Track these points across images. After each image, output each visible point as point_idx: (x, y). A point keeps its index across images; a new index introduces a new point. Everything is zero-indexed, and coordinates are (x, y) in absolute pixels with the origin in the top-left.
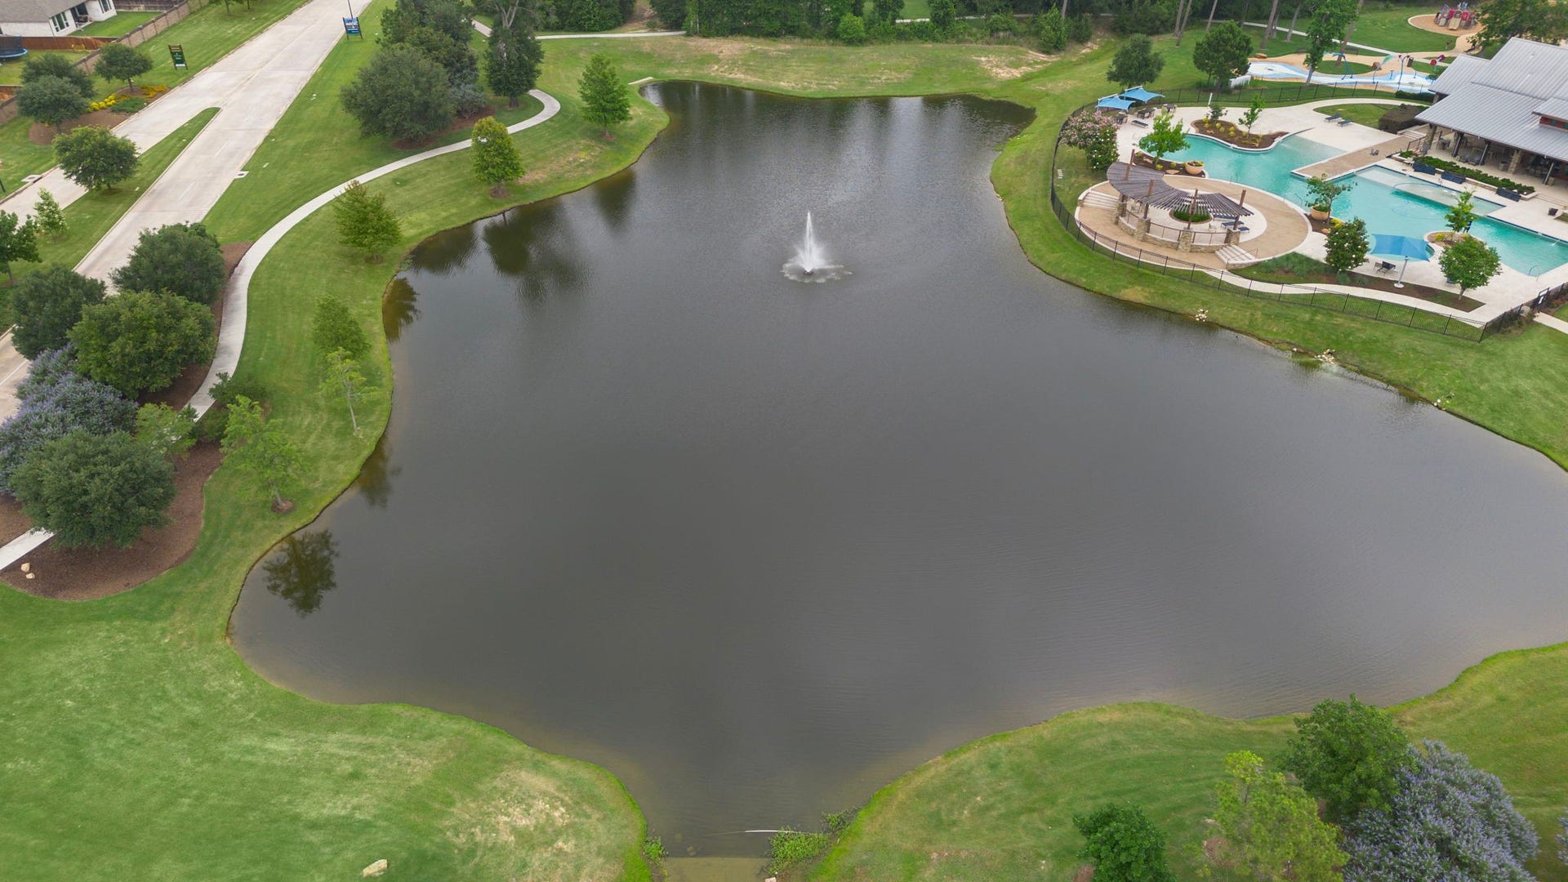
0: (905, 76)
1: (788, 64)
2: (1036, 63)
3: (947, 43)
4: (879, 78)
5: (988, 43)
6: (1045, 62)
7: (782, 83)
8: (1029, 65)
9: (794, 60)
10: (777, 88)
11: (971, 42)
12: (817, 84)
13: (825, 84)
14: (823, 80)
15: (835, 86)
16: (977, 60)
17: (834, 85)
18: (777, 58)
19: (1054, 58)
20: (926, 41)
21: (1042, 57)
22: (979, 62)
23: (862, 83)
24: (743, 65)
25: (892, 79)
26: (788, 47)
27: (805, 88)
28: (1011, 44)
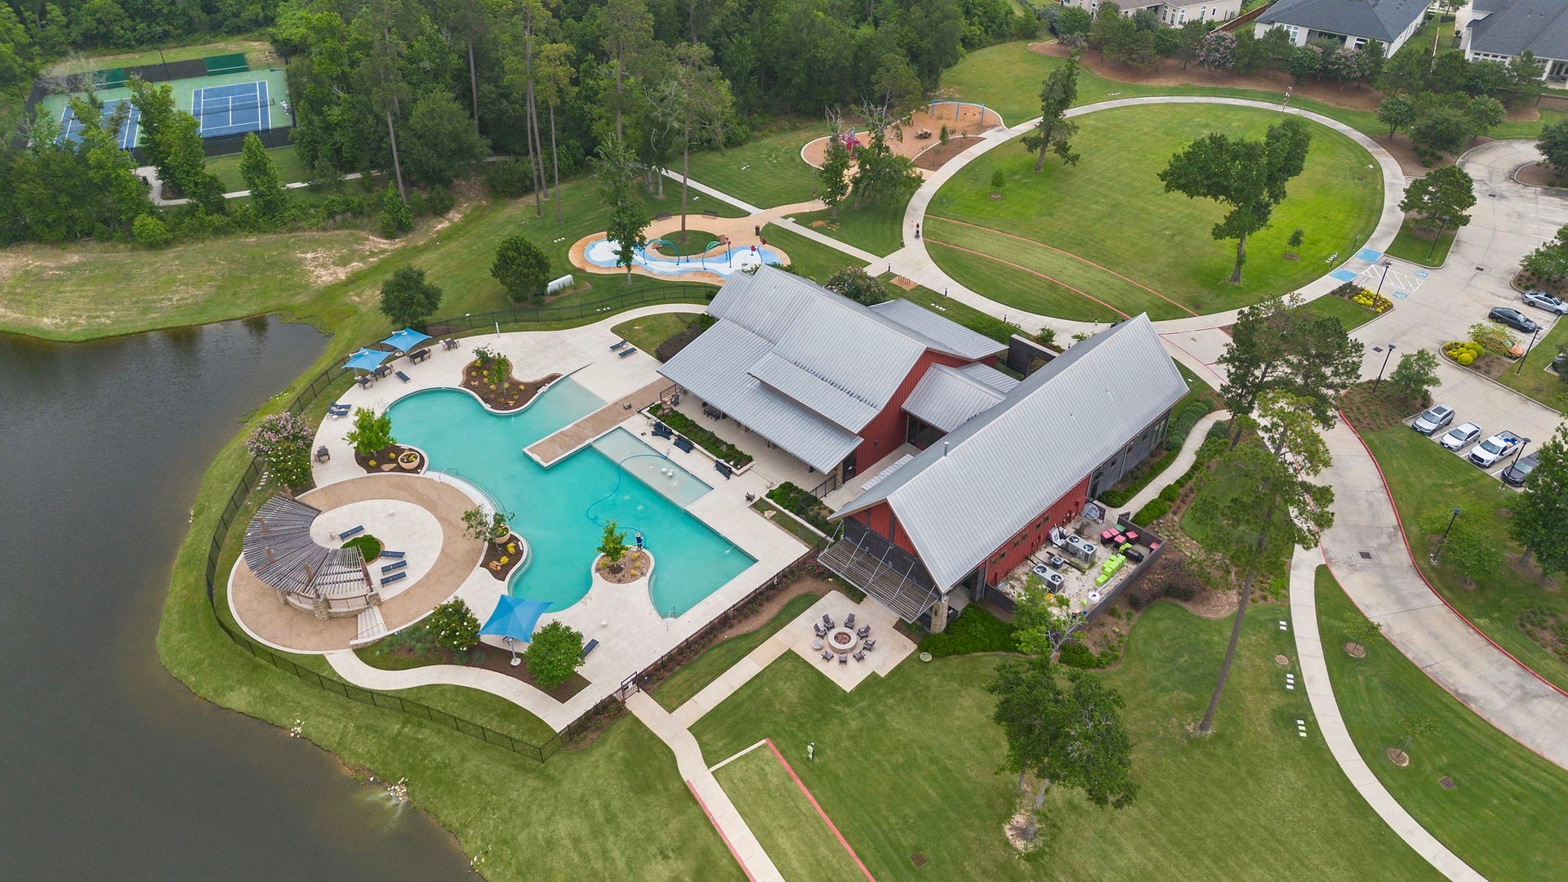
0: (207, 290)
1: (62, 289)
2: (372, 254)
3: (275, 233)
4: (170, 300)
5: (324, 229)
6: (383, 251)
7: (45, 320)
8: (363, 259)
9: (70, 283)
10: (36, 329)
11: (305, 230)
12: (89, 317)
13: (98, 317)
14: (96, 310)
15: (110, 320)
16: (302, 258)
17: (108, 317)
18: (51, 280)
19: (399, 244)
20: (251, 232)
21: (384, 244)
22: (301, 261)
23: (145, 311)
24: (8, 293)
25: (186, 299)
26: (76, 258)
27: (71, 325)
28: (352, 228)
